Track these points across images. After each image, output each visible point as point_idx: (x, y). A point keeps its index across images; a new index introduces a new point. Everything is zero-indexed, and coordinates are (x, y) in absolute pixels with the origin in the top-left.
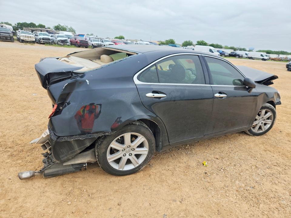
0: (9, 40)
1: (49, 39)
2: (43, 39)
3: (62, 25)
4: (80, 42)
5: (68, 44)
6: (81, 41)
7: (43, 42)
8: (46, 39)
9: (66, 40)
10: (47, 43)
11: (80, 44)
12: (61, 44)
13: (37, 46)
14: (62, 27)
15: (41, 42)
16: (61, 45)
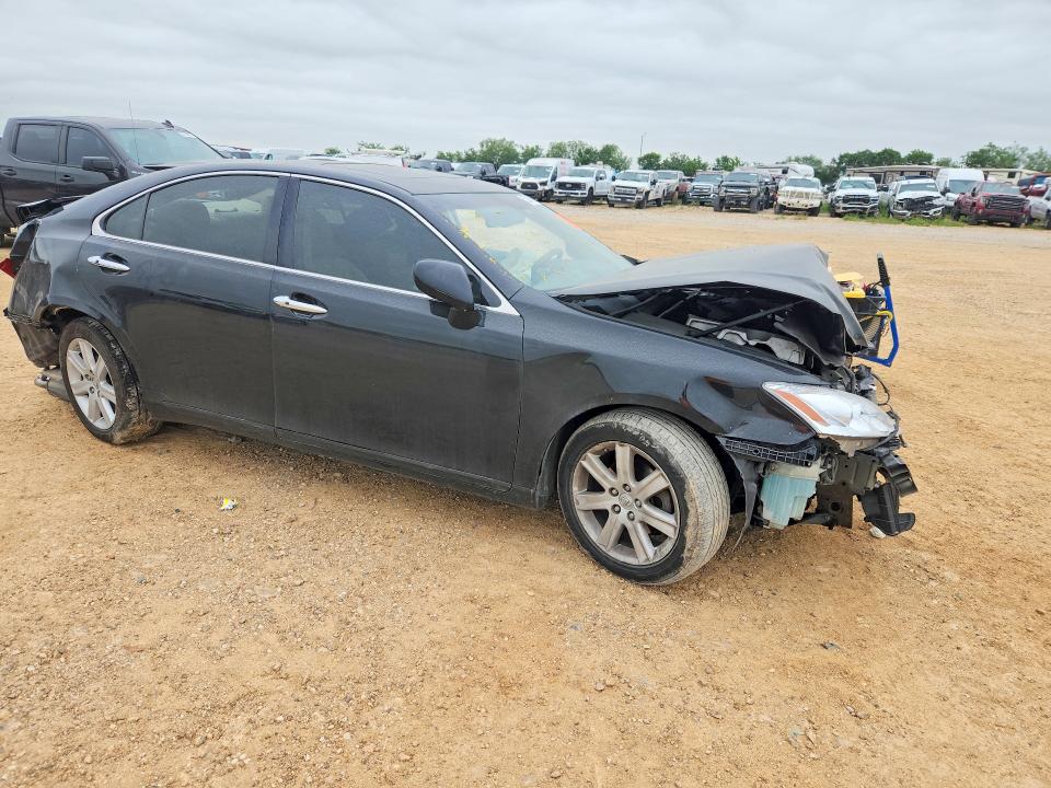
0: (746, 206)
1: (866, 200)
2: (846, 199)
3: (1001, 145)
4: (987, 206)
5: (931, 212)
6: (993, 197)
7: (844, 208)
8: (854, 200)
9: (930, 198)
10: (855, 212)
11: (983, 213)
12: (904, 214)
13: (824, 222)
14: (998, 153)
15: (838, 211)
16: (902, 219)
